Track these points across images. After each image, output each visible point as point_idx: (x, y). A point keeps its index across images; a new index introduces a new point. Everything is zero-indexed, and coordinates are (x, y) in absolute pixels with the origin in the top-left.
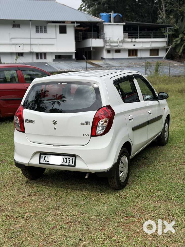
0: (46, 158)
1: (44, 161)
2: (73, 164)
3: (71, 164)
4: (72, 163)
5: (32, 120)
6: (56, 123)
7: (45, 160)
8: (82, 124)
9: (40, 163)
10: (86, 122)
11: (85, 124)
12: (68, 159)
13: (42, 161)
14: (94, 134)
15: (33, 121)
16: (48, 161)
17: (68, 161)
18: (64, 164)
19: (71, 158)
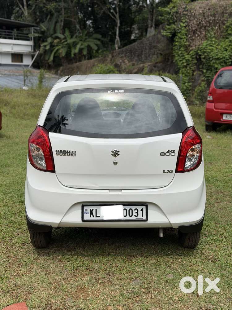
0: (94, 212)
1: (90, 217)
2: (144, 218)
3: (140, 217)
4: (143, 216)
5: (70, 151)
6: (118, 155)
7: (92, 215)
8: (162, 154)
9: (83, 220)
10: (168, 152)
11: (167, 154)
12: (135, 210)
13: (87, 217)
14: (180, 168)
15: (74, 152)
16: (99, 217)
17: (134, 213)
18: (128, 218)
19: (140, 208)
